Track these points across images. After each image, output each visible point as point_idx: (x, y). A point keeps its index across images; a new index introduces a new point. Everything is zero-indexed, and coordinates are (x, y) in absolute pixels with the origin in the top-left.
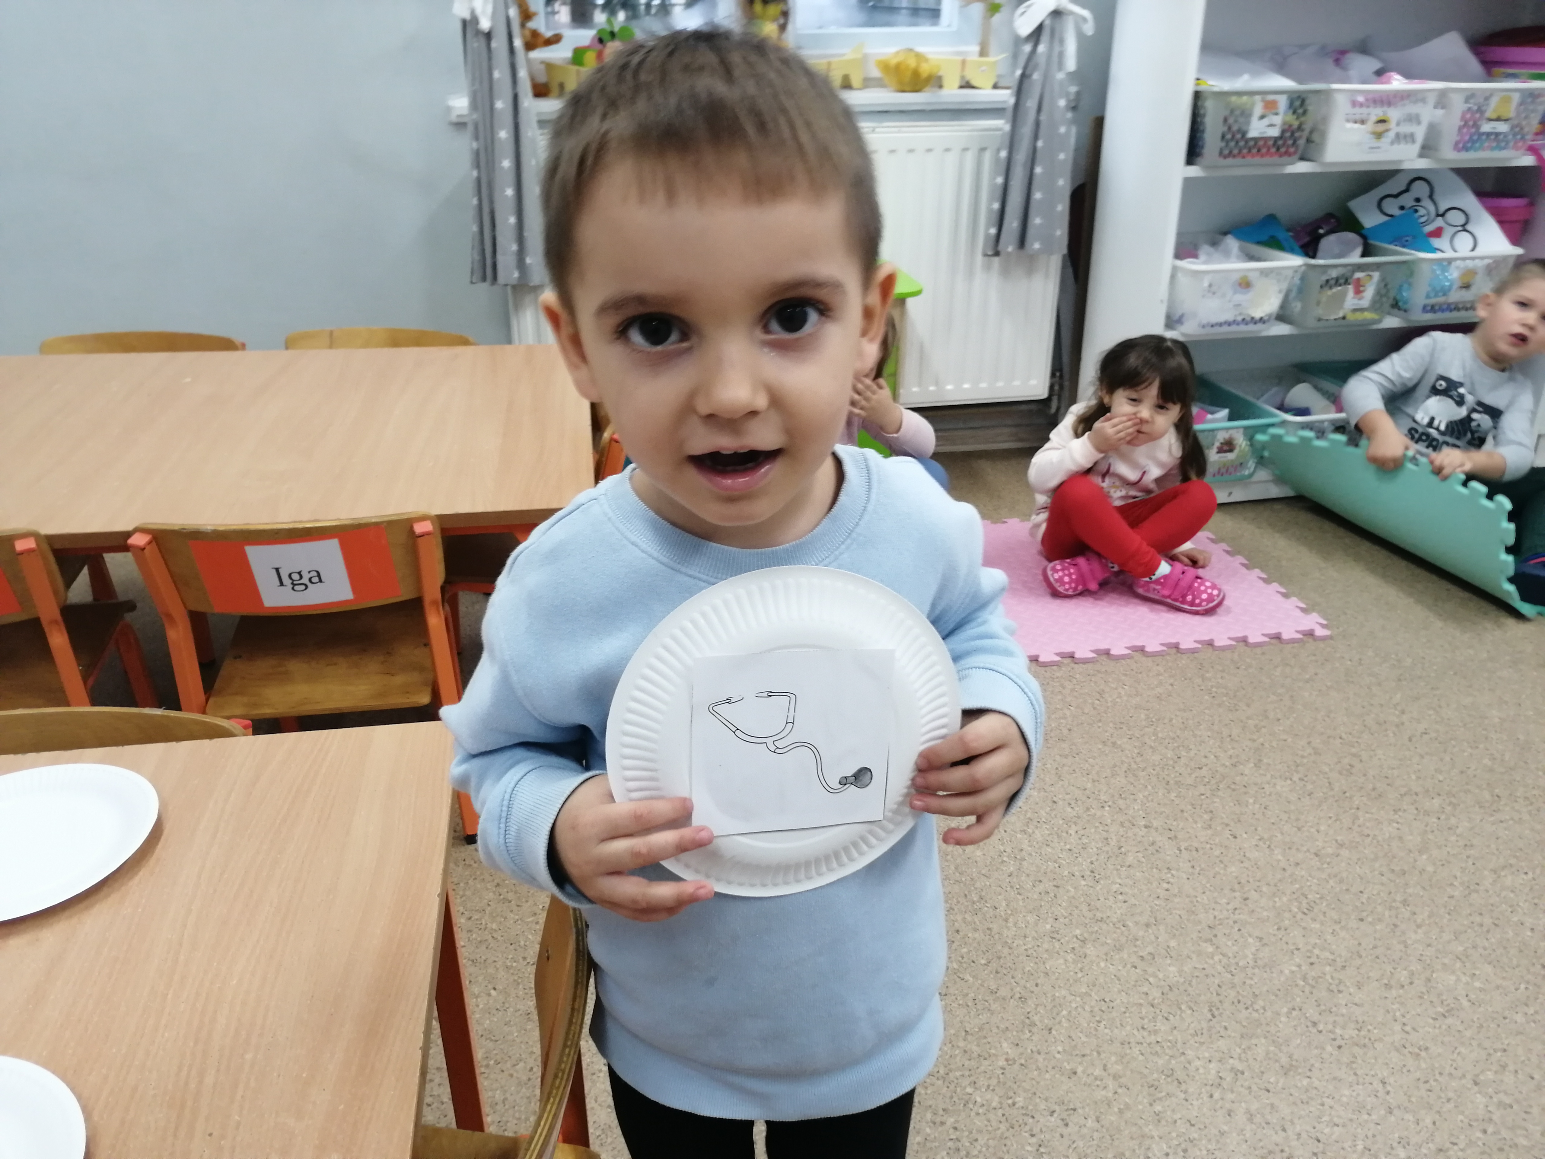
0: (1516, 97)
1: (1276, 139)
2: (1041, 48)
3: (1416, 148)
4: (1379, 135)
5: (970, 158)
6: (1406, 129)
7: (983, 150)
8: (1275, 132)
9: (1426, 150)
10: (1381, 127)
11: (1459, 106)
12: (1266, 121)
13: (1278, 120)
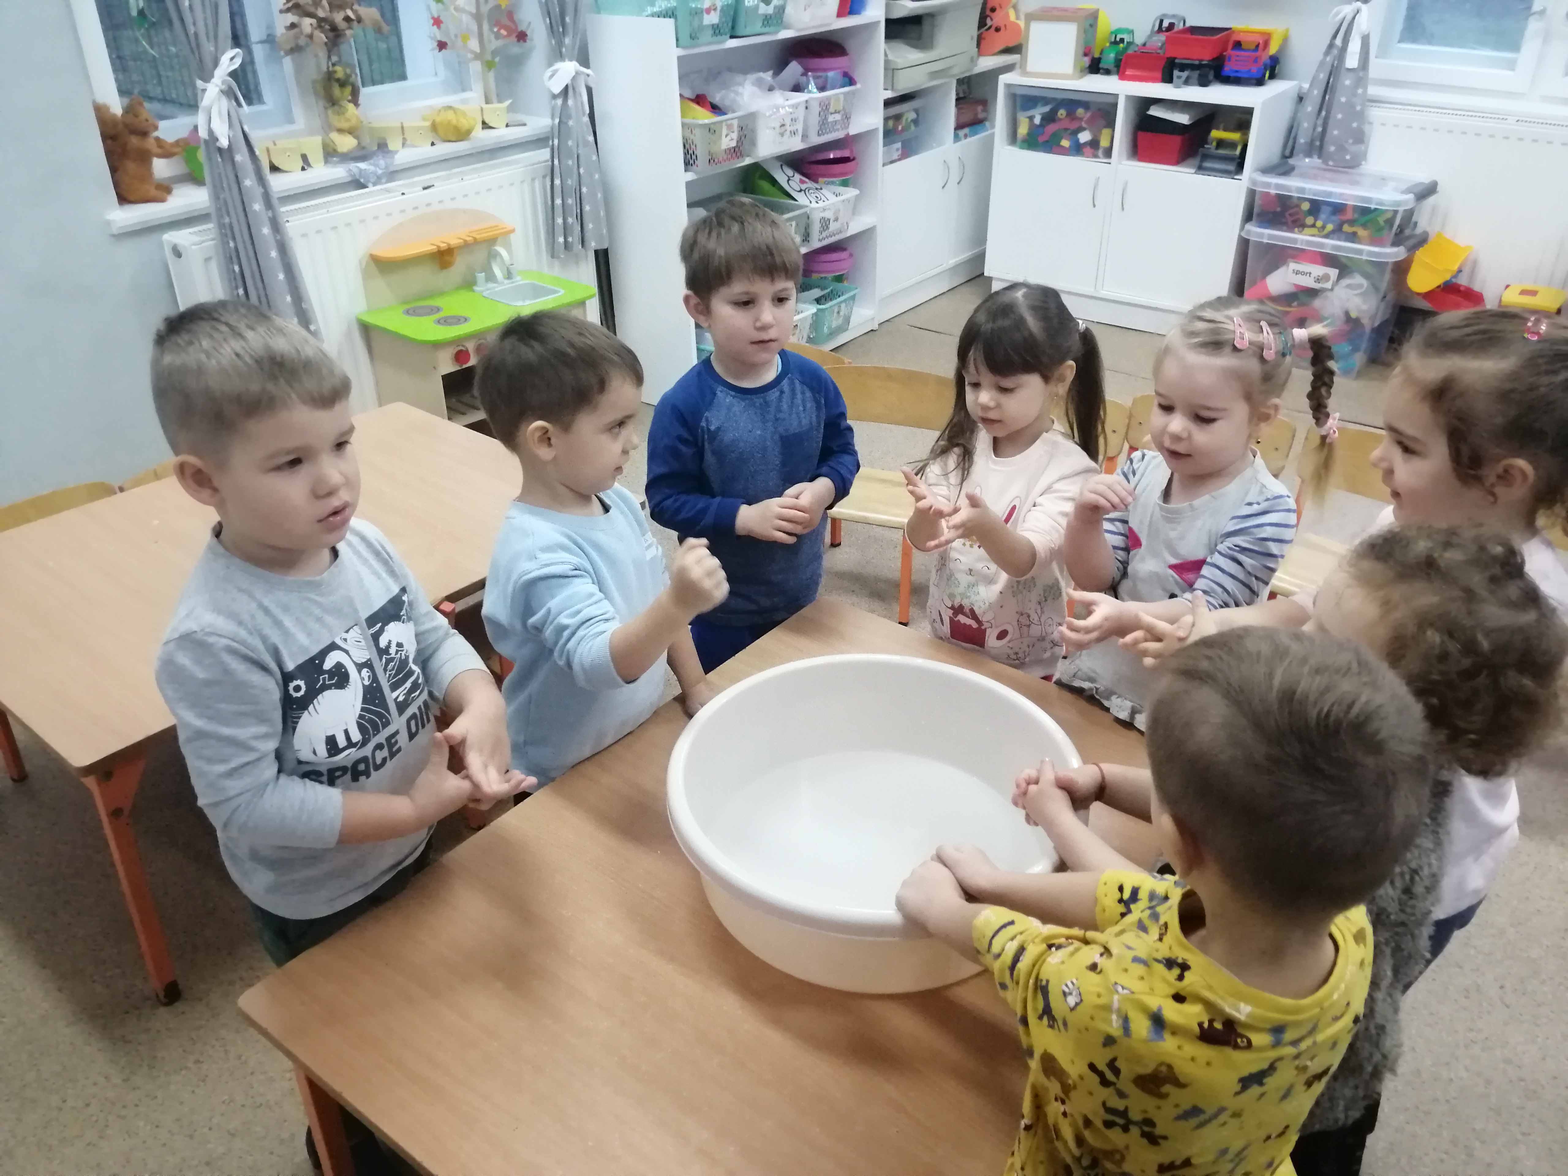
0: (842, 97)
1: (734, 148)
2: (570, 102)
3: (799, 138)
4: (782, 135)
5: (526, 188)
6: (794, 128)
7: (533, 179)
8: (733, 144)
9: (805, 137)
10: (783, 129)
11: (815, 109)
12: (729, 138)
13: (735, 136)
